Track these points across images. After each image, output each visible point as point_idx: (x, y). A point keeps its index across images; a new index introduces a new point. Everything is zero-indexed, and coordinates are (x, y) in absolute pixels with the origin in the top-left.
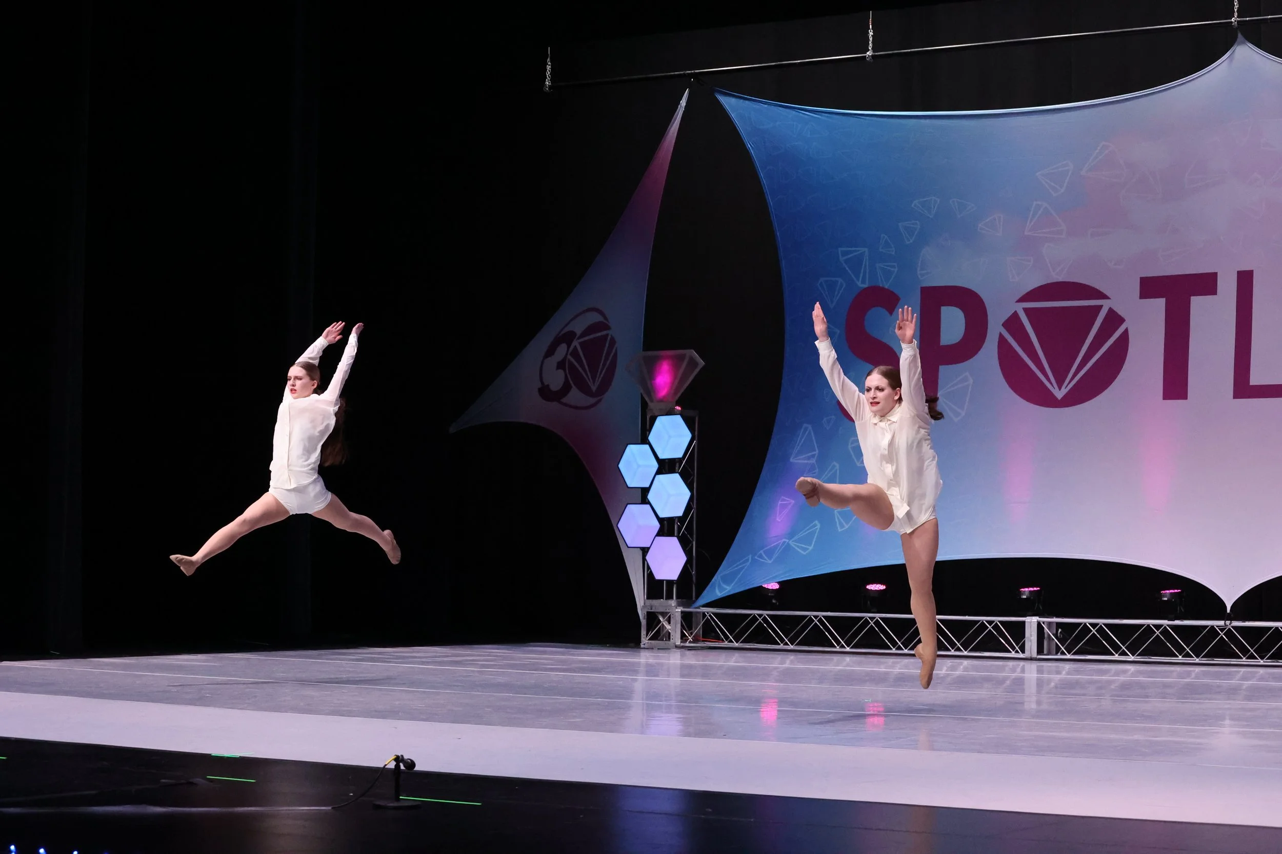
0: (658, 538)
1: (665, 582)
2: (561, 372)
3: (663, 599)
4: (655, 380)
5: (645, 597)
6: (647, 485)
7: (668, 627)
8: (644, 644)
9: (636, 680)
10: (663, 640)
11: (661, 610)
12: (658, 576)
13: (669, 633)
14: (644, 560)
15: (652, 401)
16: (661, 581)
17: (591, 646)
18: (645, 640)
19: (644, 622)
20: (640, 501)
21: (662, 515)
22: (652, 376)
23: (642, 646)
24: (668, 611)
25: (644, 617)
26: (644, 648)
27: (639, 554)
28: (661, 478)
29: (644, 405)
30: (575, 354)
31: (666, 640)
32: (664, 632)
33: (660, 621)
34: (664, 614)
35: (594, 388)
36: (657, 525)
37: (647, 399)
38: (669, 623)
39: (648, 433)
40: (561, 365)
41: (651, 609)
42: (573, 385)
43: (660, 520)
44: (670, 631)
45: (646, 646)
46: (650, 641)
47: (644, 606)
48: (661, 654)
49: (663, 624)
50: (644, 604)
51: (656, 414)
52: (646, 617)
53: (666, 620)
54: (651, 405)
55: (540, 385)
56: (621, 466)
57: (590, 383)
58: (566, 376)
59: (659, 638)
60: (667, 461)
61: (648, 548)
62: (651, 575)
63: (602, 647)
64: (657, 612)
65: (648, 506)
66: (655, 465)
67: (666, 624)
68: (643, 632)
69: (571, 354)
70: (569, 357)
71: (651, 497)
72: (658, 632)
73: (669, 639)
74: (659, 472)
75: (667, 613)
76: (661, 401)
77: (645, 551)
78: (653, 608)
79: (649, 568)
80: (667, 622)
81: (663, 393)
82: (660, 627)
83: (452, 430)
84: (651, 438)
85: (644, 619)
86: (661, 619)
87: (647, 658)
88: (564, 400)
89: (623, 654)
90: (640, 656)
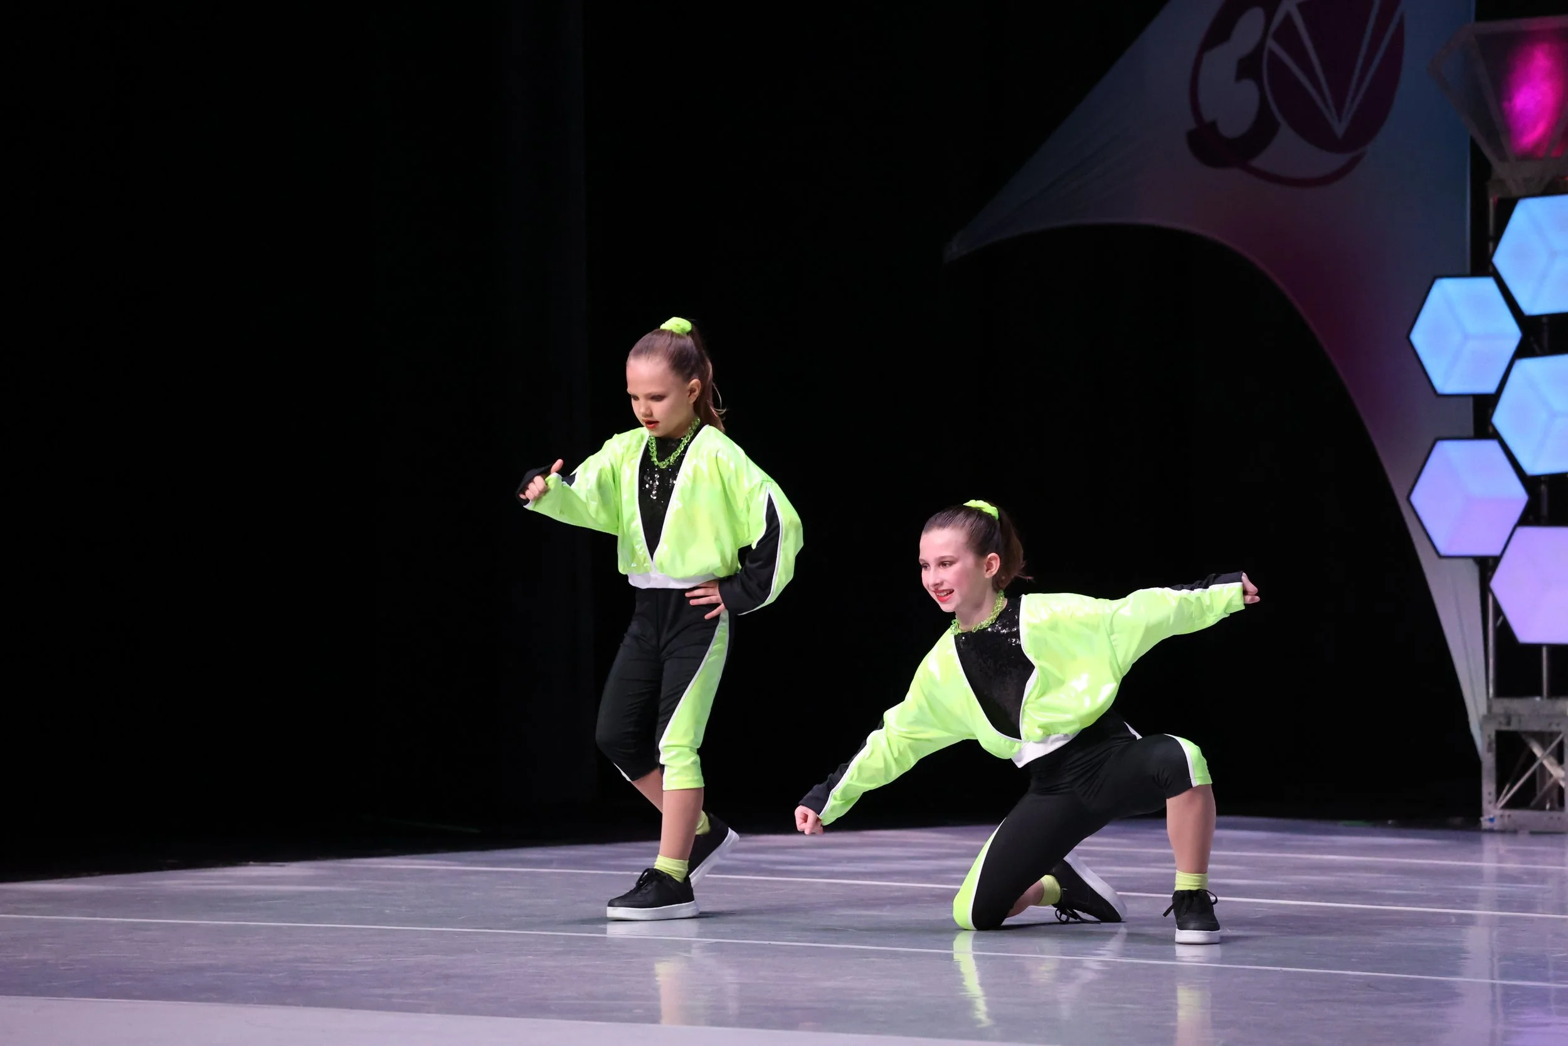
0: (1525, 532)
1: (1544, 650)
2: (1249, 88)
3: (1540, 694)
4: (1510, 100)
5: (1491, 691)
6: (1490, 388)
7: (1557, 772)
8: (1491, 820)
9: (1466, 921)
10: (1543, 808)
11: (1535, 727)
12: (1527, 632)
13: (1561, 790)
14: (1485, 589)
15: (1503, 158)
16: (1536, 648)
17: (1341, 825)
18: (1492, 810)
19: (1488, 760)
20: (1470, 428)
21: (1535, 467)
22: (1503, 86)
23: (1485, 824)
24: (1554, 728)
25: (1490, 744)
26: (1491, 831)
27: (1472, 573)
28: (1529, 366)
29: (1481, 171)
30: (1287, 34)
31: (1552, 809)
32: (1546, 787)
33: (1533, 757)
34: (1544, 738)
35: (1340, 129)
36: (1519, 496)
37: (1487, 151)
38: (1560, 761)
39: (1491, 245)
40: (1248, 67)
41: (1509, 723)
42: (1279, 117)
43: (1530, 482)
44: (1563, 784)
45: (1496, 825)
46: (1507, 812)
47: (1489, 716)
48: (1540, 847)
49: (1542, 766)
50: (1489, 708)
51: (1515, 192)
52: (1494, 746)
53: (1551, 754)
54: (1500, 169)
55: (1191, 125)
56: (1418, 337)
57: (1330, 115)
58: (1263, 100)
59: (1533, 803)
60: (1545, 320)
61: (1497, 560)
62: (1504, 632)
63: (1375, 826)
64: (1526, 733)
65: (1492, 446)
66: (1512, 334)
67: (1551, 764)
68: (1488, 787)
69: (1277, 37)
70: (1271, 44)
71: (1501, 419)
72: (1531, 785)
73: (1562, 803)
74: (1524, 351)
75: (1553, 735)
76: (1527, 156)
77: (1487, 566)
78: (1514, 721)
79: (1498, 611)
80: (1553, 760)
81: (1533, 135)
82: (1534, 775)
83: (956, 249)
84: (1501, 259)
85: (1489, 750)
86: (1537, 751)
87: (1501, 859)
88: (1257, 163)
89: (1429, 846)
90: (1481, 851)
